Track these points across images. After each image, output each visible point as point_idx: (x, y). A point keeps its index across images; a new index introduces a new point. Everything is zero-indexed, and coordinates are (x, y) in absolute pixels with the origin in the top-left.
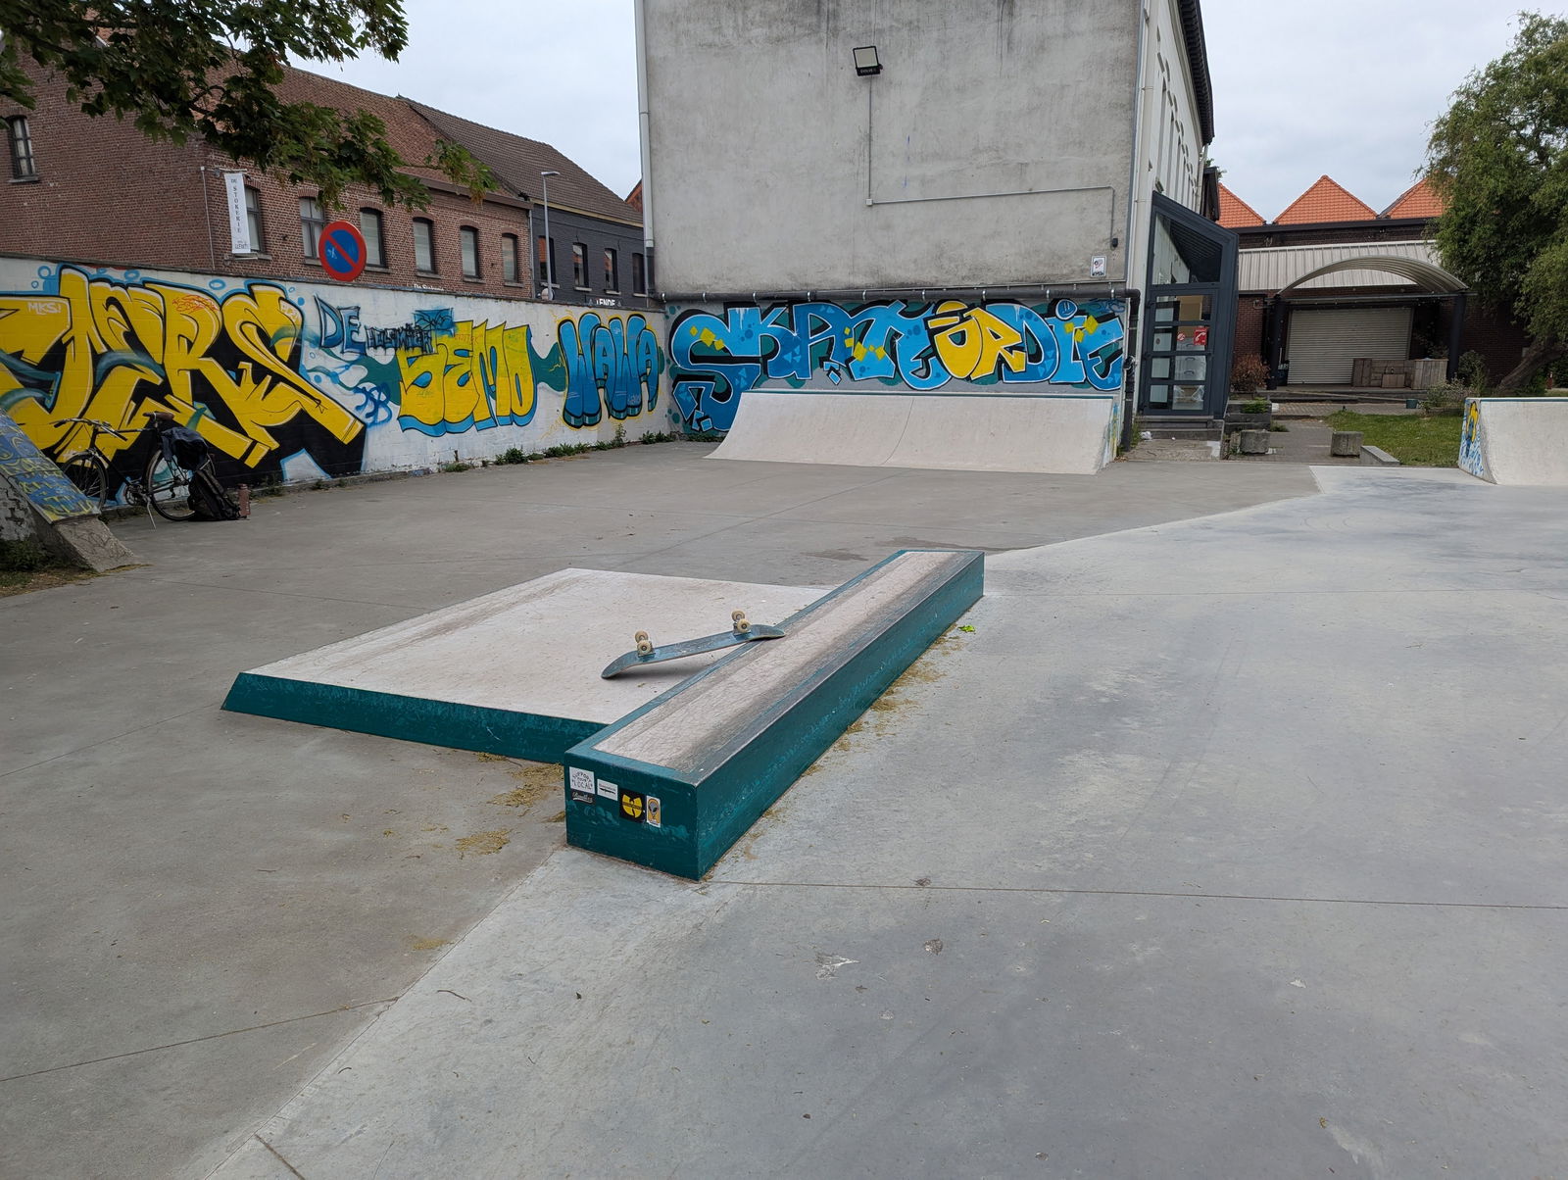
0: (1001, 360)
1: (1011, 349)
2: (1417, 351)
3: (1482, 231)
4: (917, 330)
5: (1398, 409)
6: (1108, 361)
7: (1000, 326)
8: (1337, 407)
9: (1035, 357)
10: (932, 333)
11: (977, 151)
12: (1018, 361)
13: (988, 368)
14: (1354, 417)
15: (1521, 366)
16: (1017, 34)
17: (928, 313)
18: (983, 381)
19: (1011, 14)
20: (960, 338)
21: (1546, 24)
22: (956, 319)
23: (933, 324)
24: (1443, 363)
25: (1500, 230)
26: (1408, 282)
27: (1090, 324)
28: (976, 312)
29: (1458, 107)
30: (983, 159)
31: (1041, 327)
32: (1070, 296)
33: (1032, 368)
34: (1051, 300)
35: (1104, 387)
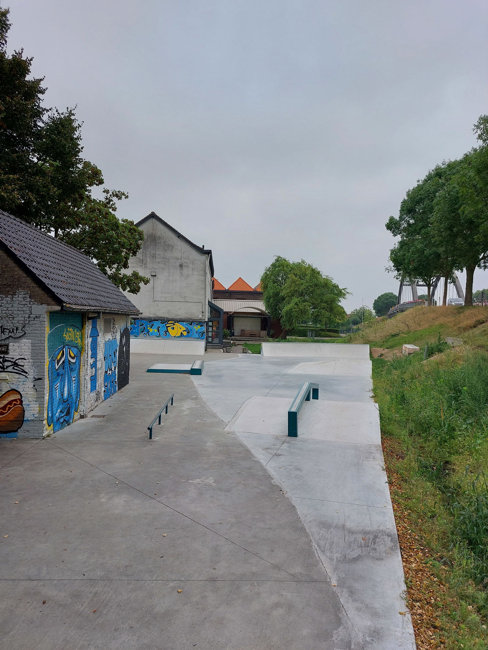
0: (182, 333)
1: (184, 331)
2: (262, 329)
4: (164, 326)
6: (203, 334)
7: (181, 326)
9: (188, 333)
10: (167, 327)
12: (185, 333)
13: (179, 335)
14: (247, 344)
15: (283, 333)
16: (183, 273)
17: (166, 323)
19: (182, 269)
20: (173, 329)
22: (172, 325)
23: (167, 325)
26: (258, 312)
27: (199, 327)
28: (176, 323)
30: (177, 294)
31: (190, 327)
32: (195, 321)
33: (188, 335)
34: (192, 322)
35: (202, 339)
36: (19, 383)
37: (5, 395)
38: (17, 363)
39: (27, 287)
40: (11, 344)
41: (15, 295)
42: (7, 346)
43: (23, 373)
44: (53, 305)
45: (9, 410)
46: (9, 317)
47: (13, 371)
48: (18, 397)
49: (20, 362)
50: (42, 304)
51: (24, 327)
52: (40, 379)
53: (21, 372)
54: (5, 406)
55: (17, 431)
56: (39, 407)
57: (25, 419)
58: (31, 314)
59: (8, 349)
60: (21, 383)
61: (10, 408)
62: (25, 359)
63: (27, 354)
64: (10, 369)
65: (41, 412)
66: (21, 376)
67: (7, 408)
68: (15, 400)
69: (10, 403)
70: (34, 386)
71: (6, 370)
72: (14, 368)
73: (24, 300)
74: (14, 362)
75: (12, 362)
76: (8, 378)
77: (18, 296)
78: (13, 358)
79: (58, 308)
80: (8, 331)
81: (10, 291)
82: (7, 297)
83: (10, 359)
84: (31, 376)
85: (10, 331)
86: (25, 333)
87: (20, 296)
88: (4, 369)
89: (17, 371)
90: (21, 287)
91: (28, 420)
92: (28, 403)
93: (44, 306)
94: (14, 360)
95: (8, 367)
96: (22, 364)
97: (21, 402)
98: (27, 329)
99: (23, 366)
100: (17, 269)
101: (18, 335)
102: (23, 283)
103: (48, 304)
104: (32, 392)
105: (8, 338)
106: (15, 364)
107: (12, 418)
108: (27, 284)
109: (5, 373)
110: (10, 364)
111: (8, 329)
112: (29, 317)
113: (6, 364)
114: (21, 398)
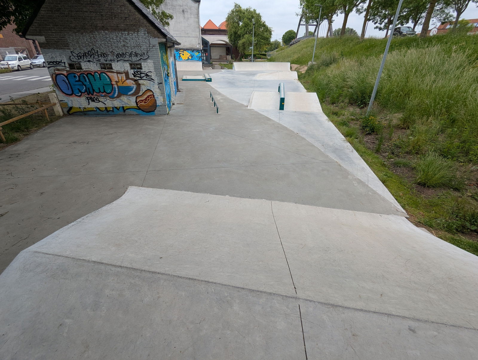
1: (189, 56)
2: (227, 54)
3: (233, 37)
4: (178, 53)
5: (226, 63)
6: (200, 58)
7: (188, 53)
8: (220, 63)
10: (180, 54)
11: (182, 31)
12: (190, 58)
13: (187, 58)
14: (222, 64)
15: (239, 56)
16: (185, 17)
17: (179, 51)
18: (186, 60)
19: (184, 14)
20: (183, 55)
21: (237, 5)
22: (182, 52)
24: (230, 56)
25: (235, 37)
26: (225, 43)
27: (198, 53)
28: (185, 51)
29: (228, 16)
30: (183, 32)
31: (192, 53)
32: (195, 50)
33: (192, 58)
34: (193, 50)
35: (200, 61)
36: (151, 86)
37: (145, 93)
38: (148, 75)
39: (145, 26)
40: (142, 63)
41: (139, 32)
42: (141, 64)
43: (152, 80)
44: (161, 38)
45: (148, 100)
46: (138, 47)
47: (147, 79)
48: (151, 93)
49: (149, 74)
50: (155, 38)
51: (147, 52)
52: (161, 83)
53: (151, 80)
54: (146, 98)
55: (154, 111)
56: (163, 98)
57: (157, 105)
58: (150, 44)
59: (141, 66)
60: (152, 86)
61: (148, 99)
62: (152, 72)
63: (152, 69)
64: (145, 78)
65: (164, 101)
66: (151, 82)
67: (147, 99)
68: (151, 95)
69: (148, 97)
70: (159, 87)
71: (142, 79)
72: (146, 77)
73: (145, 35)
74: (146, 74)
75: (145, 74)
76: (145, 83)
77: (141, 33)
78: (145, 72)
79: (164, 40)
80: (139, 55)
81: (136, 29)
82: (135, 33)
83: (143, 72)
84: (156, 82)
85: (140, 55)
86: (149, 57)
87: (142, 33)
88: (142, 78)
89: (149, 79)
90: (141, 26)
91: (159, 106)
92: (157, 96)
93: (156, 39)
94: (146, 73)
95: (143, 77)
96: (150, 75)
97: (154, 96)
98: (149, 54)
99: (151, 76)
100: (137, 13)
101: (146, 57)
102: (142, 23)
103: (159, 38)
104: (158, 90)
105: (140, 59)
106: (147, 75)
107: (151, 105)
108: (144, 24)
109: (142, 81)
110: (144, 75)
111: (139, 54)
112: (149, 46)
113: (142, 75)
114: (153, 94)
